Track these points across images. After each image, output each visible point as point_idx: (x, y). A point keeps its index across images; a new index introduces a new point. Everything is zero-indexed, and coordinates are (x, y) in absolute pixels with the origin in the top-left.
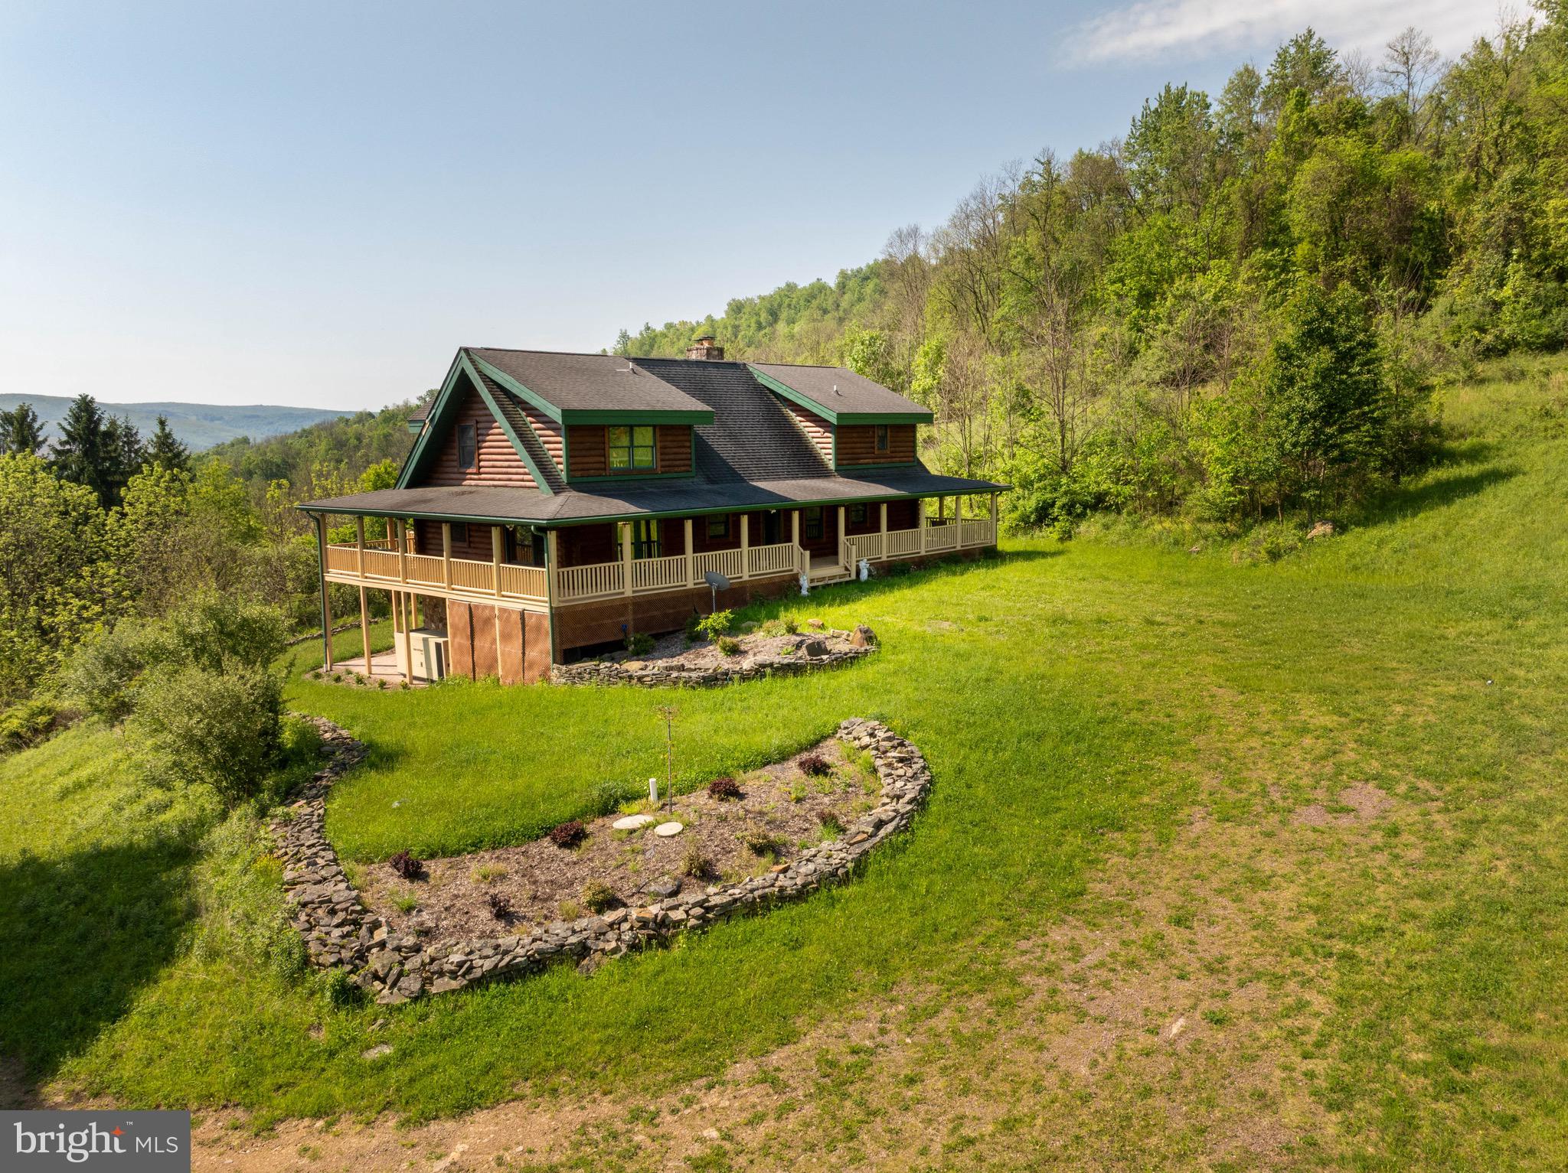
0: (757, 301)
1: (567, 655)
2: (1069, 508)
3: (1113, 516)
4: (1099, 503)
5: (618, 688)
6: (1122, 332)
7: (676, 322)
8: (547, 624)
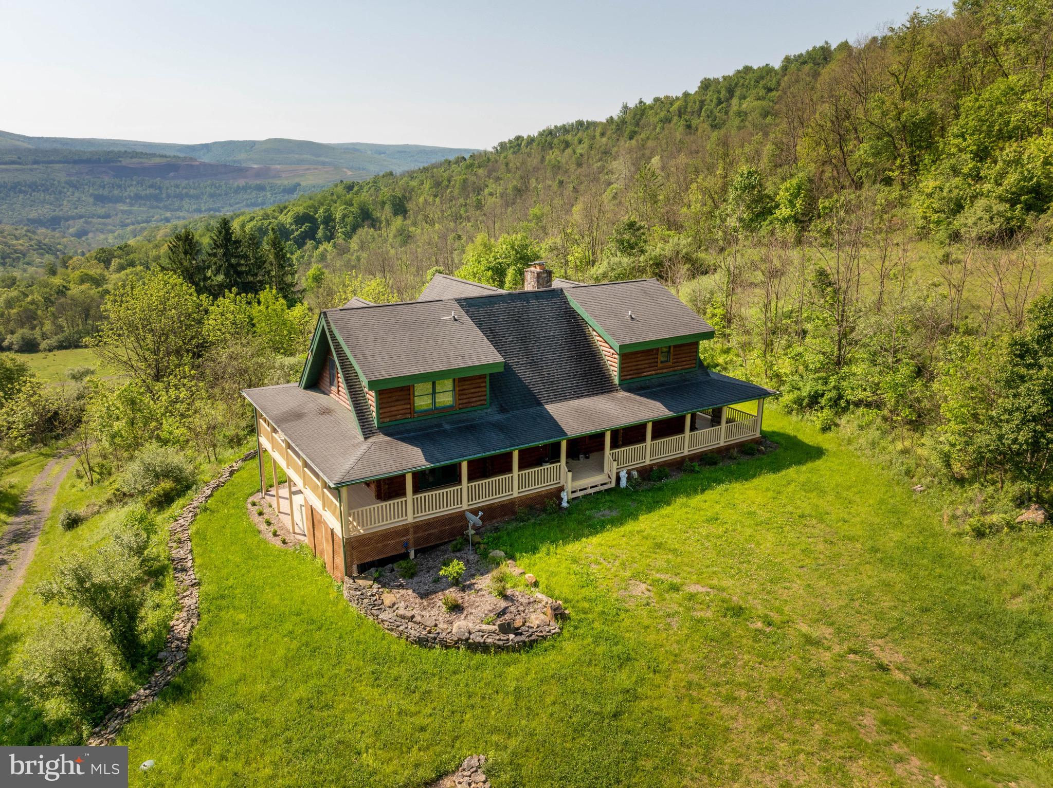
0: (721, 80)
7: (662, 96)
8: (343, 548)
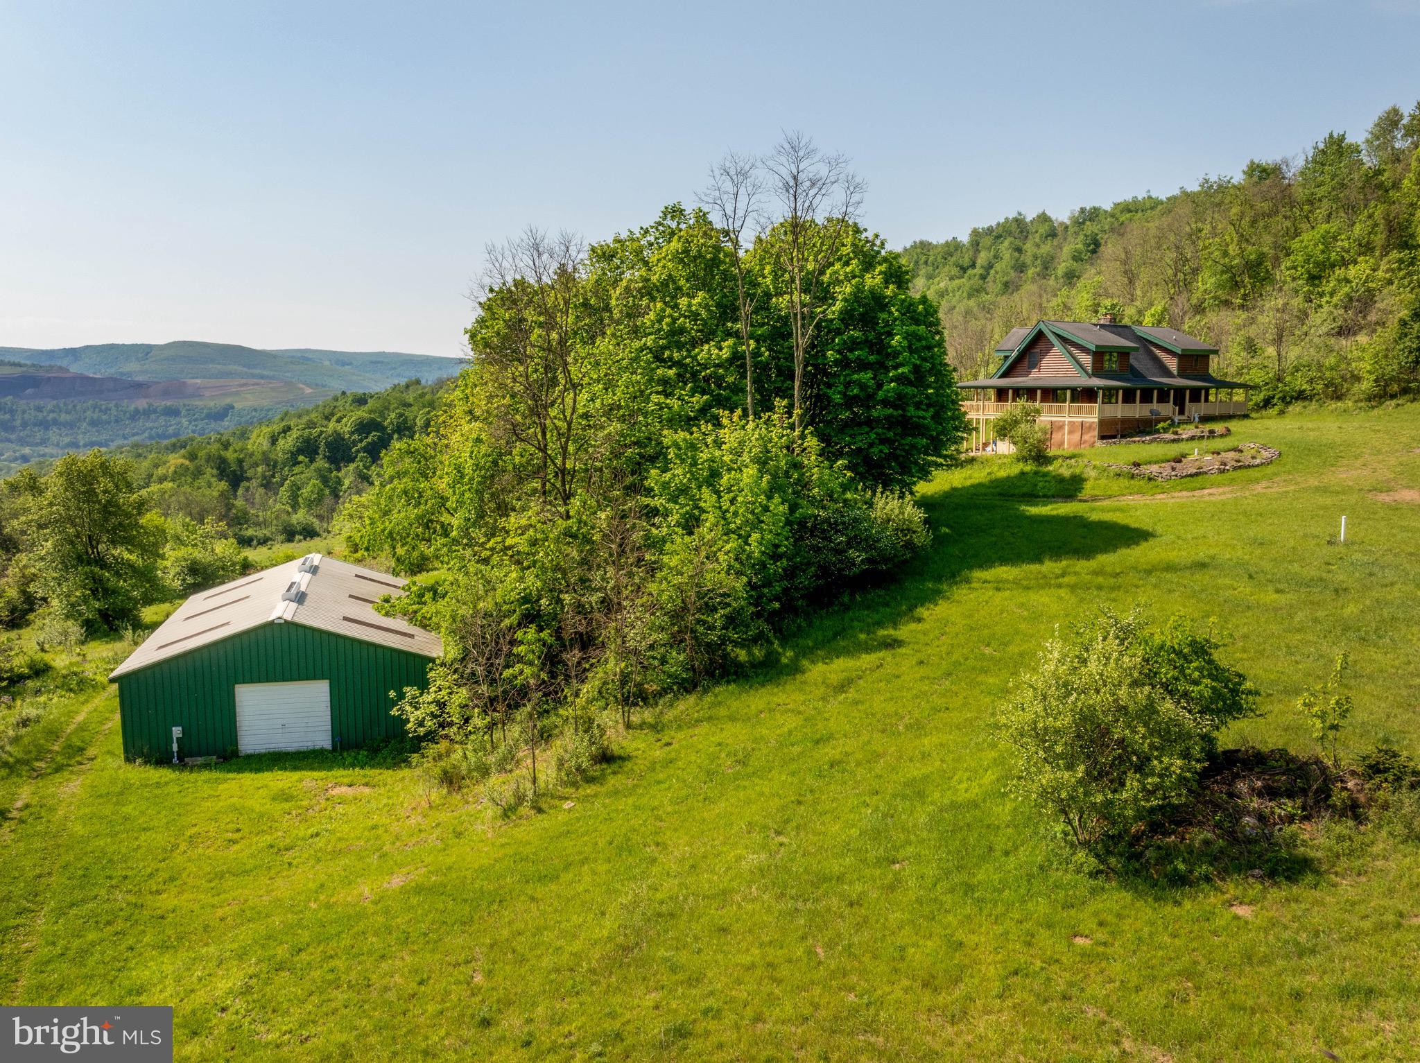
1: (1103, 437)
2: (1283, 399)
3: (1307, 403)
4: (1301, 396)
5: (1133, 446)
6: (1297, 302)
8: (1096, 426)
